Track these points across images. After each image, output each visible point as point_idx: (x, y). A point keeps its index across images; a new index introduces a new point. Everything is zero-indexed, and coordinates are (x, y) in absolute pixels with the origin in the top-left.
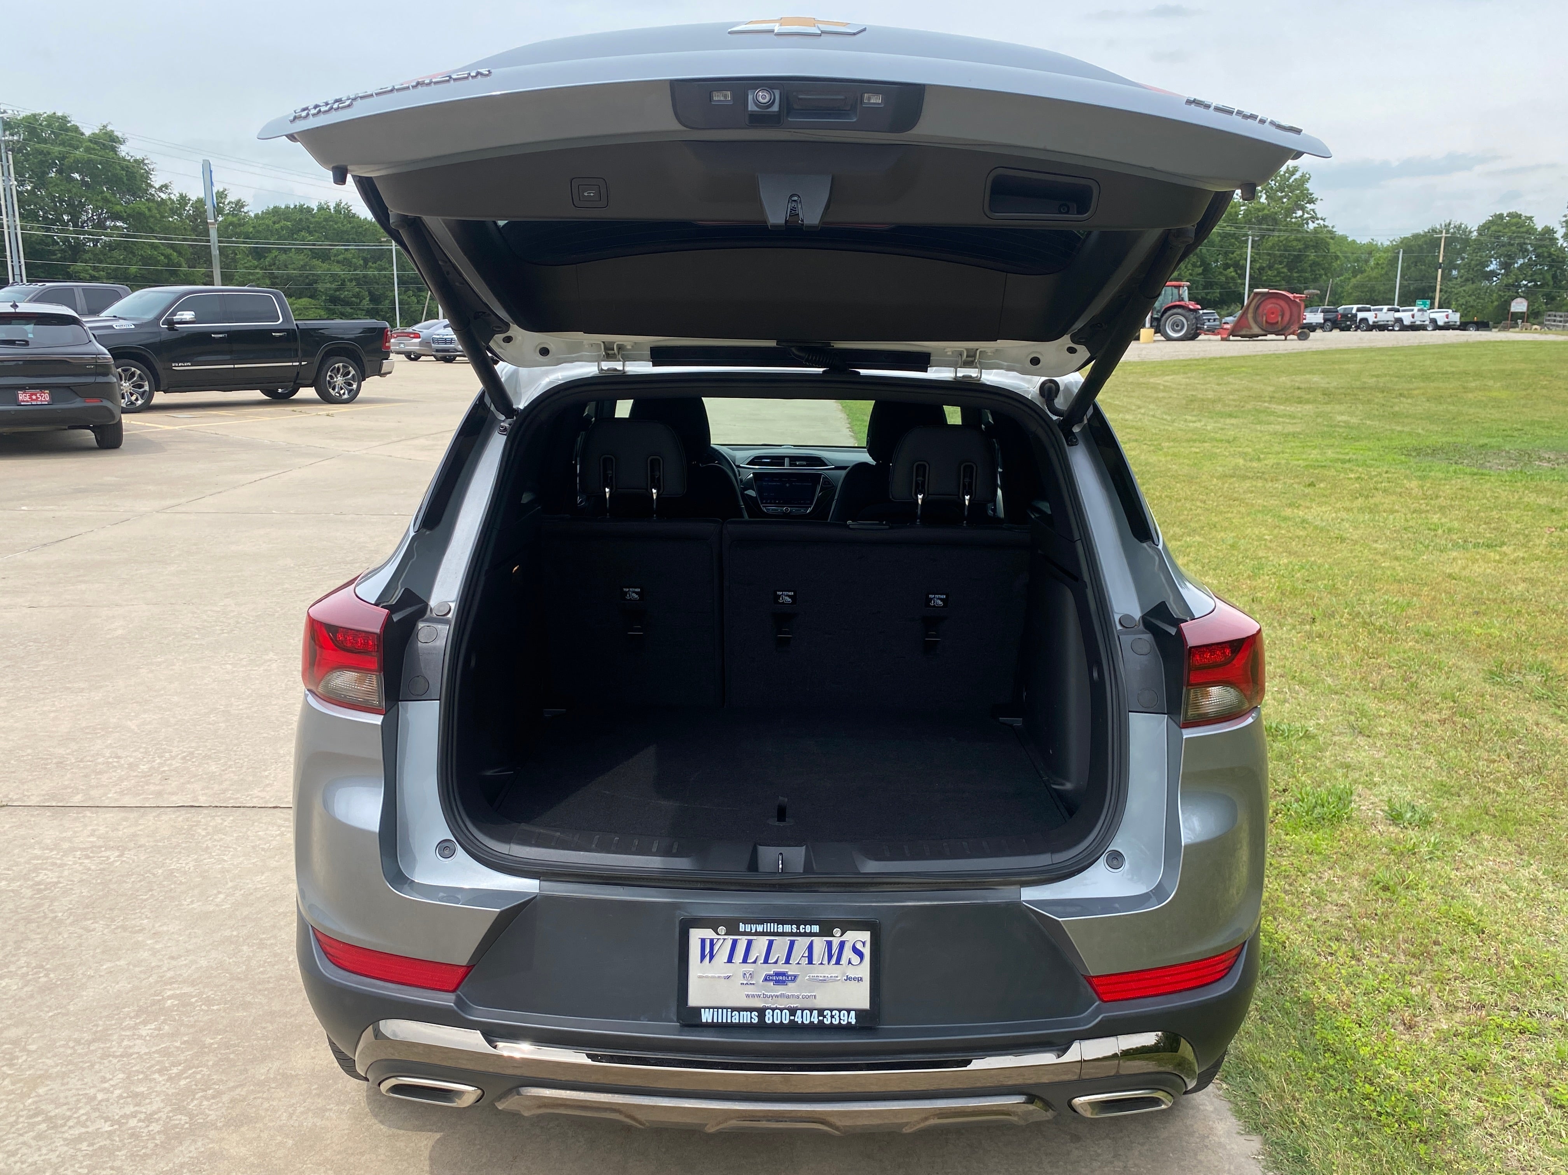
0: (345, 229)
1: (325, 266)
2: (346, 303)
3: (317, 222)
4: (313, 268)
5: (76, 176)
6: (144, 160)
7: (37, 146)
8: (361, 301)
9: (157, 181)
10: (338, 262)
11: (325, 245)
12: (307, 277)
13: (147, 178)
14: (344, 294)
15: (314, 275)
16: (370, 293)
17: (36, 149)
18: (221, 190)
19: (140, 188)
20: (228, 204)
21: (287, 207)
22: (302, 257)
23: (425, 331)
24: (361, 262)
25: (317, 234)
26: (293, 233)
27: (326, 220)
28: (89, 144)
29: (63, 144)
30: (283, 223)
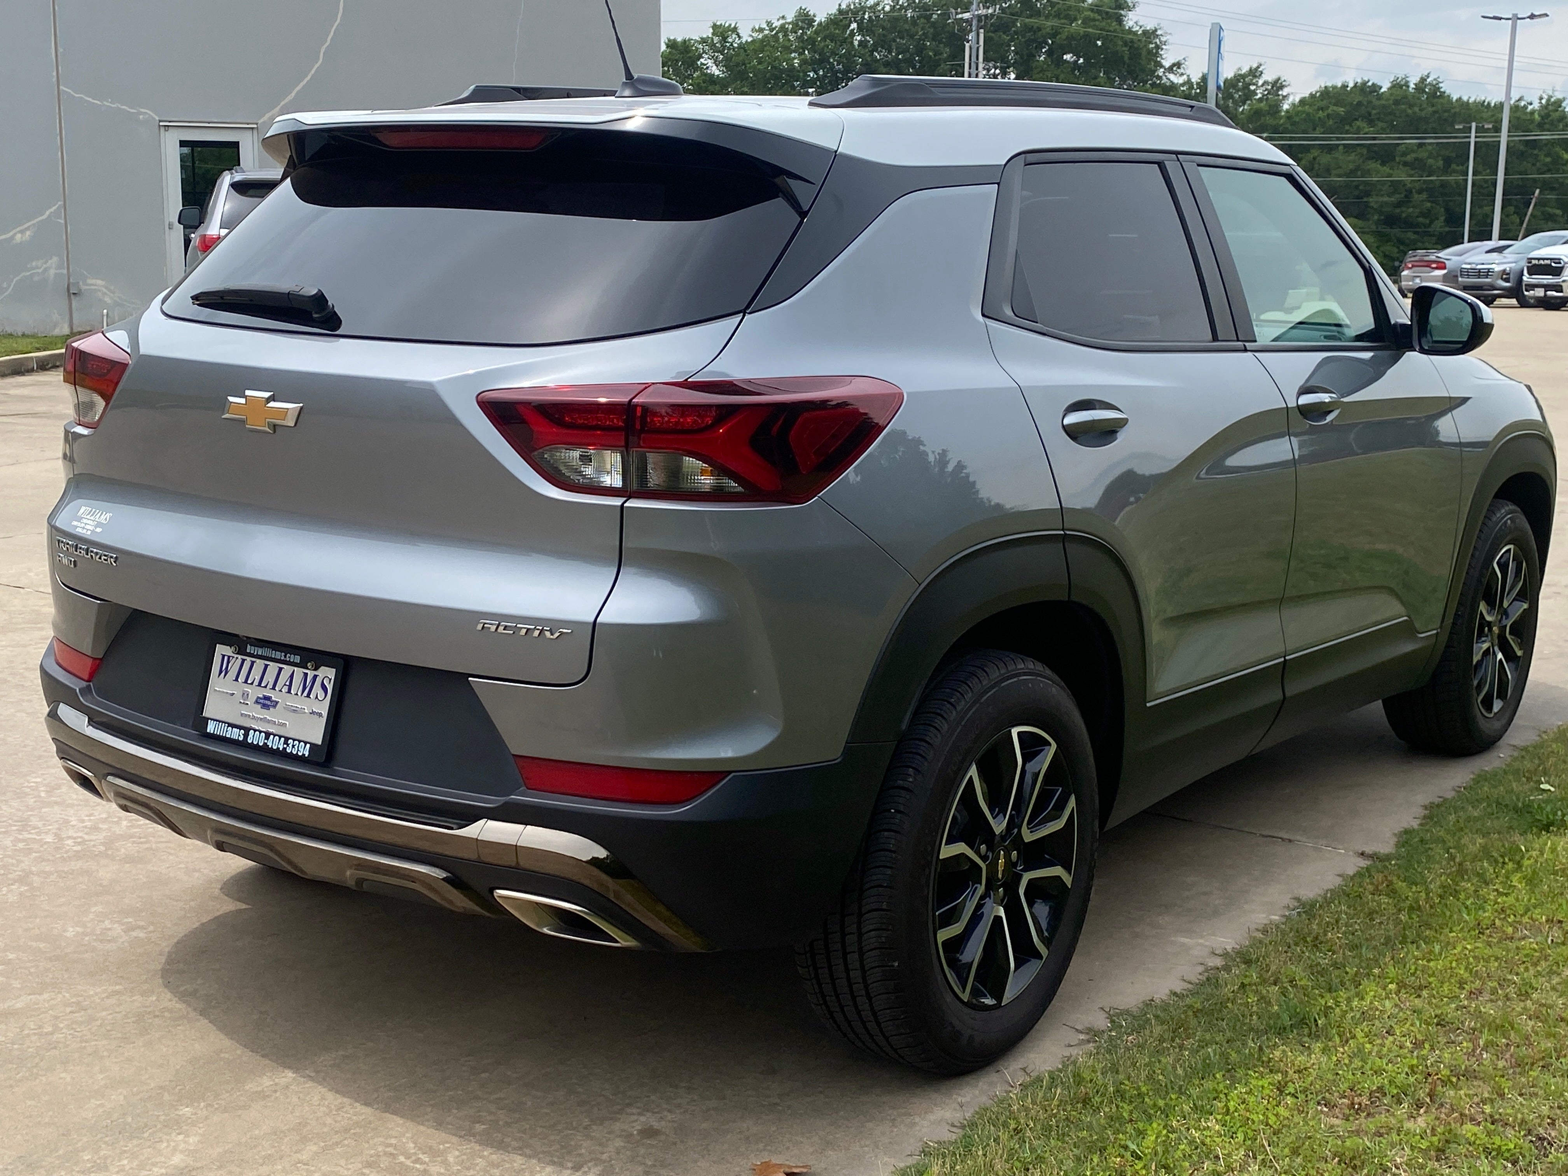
0: (1423, 114)
1: (1386, 169)
2: (1409, 224)
3: (1384, 106)
4: (1367, 173)
5: (1068, 57)
6: (1156, 30)
7: (1027, 20)
8: (1431, 222)
9: (1167, 59)
10: (1406, 164)
11: (1387, 139)
12: (1357, 187)
13: (1157, 54)
14: (1408, 211)
15: (1366, 183)
16: (1447, 210)
17: (1025, 25)
18: (1255, 66)
19: (1143, 70)
20: (1263, 85)
21: (1344, 86)
22: (1352, 157)
23: (1454, 258)
24: (1440, 163)
25: (1380, 124)
26: (1343, 123)
27: (1397, 102)
28: (1089, 13)
29: (1058, 16)
30: (1332, 108)
